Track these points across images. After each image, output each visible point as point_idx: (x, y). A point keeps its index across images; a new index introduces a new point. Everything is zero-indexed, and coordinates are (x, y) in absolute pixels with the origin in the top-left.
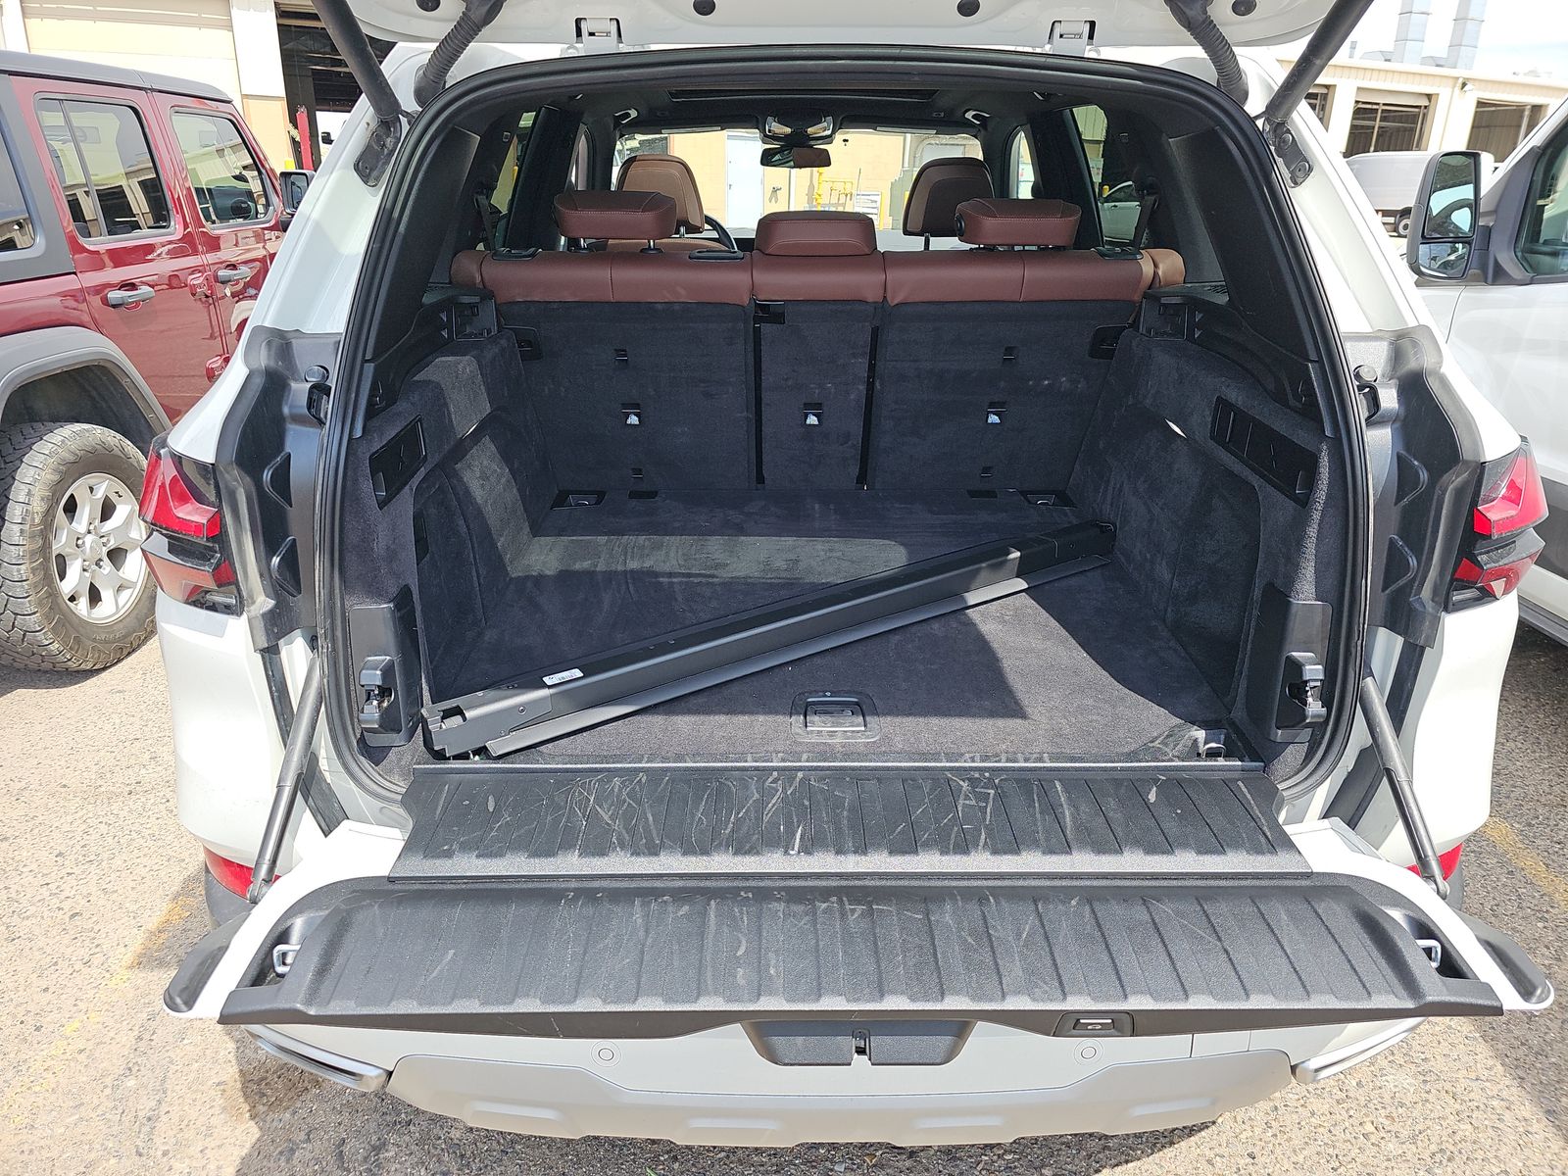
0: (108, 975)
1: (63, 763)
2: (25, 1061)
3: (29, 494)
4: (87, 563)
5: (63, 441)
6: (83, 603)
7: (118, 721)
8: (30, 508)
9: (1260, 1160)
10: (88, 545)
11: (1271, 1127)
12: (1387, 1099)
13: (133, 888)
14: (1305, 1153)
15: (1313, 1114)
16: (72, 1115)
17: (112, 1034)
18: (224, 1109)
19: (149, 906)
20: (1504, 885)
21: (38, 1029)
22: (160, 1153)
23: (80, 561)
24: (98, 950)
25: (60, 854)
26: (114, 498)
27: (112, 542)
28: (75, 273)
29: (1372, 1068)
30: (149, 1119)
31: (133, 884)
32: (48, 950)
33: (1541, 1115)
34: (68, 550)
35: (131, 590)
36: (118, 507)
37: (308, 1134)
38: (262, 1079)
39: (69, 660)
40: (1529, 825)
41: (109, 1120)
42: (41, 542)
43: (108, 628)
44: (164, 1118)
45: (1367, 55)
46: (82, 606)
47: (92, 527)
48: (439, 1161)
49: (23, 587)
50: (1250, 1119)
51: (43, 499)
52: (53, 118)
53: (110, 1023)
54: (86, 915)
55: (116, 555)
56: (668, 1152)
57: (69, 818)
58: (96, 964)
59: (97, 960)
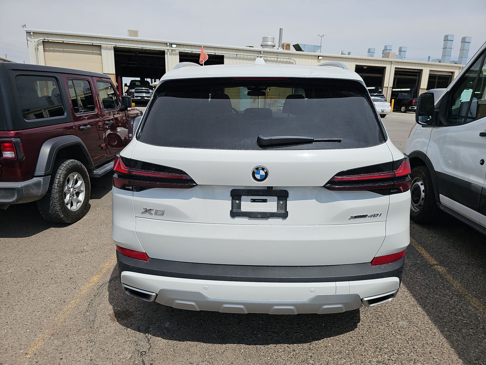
0: (80, 291)
1: (64, 245)
2: (62, 309)
3: (60, 176)
4: (71, 195)
5: (68, 164)
6: (69, 205)
7: (77, 236)
8: (60, 180)
9: (364, 338)
10: (71, 191)
11: (368, 331)
12: (399, 326)
13: (85, 273)
14: (376, 337)
15: (379, 329)
16: (74, 320)
17: (82, 304)
18: (111, 319)
19: (89, 277)
20: (440, 282)
21: (64, 302)
22: (96, 328)
23: (69, 194)
24: (77, 286)
25: (66, 265)
26: (78, 179)
27: (77, 190)
28: (73, 122)
29: (397, 320)
30: (93, 321)
31: (85, 272)
32: (65, 286)
33: (439, 332)
34: (67, 192)
35: (80, 203)
36: (79, 181)
37: (131, 325)
38: (119, 314)
39: (65, 220)
40: (450, 268)
41: (83, 321)
42: (61, 189)
43: (75, 212)
44: (97, 321)
45: (433, 61)
46: (69, 206)
47: (73, 186)
48: (163, 331)
49: (57, 200)
50: (363, 329)
51: (63, 178)
52: (70, 83)
53: (82, 301)
54: (74, 278)
55: (78, 194)
56: (218, 331)
57: (67, 257)
58: (77, 289)
59: (77, 288)
